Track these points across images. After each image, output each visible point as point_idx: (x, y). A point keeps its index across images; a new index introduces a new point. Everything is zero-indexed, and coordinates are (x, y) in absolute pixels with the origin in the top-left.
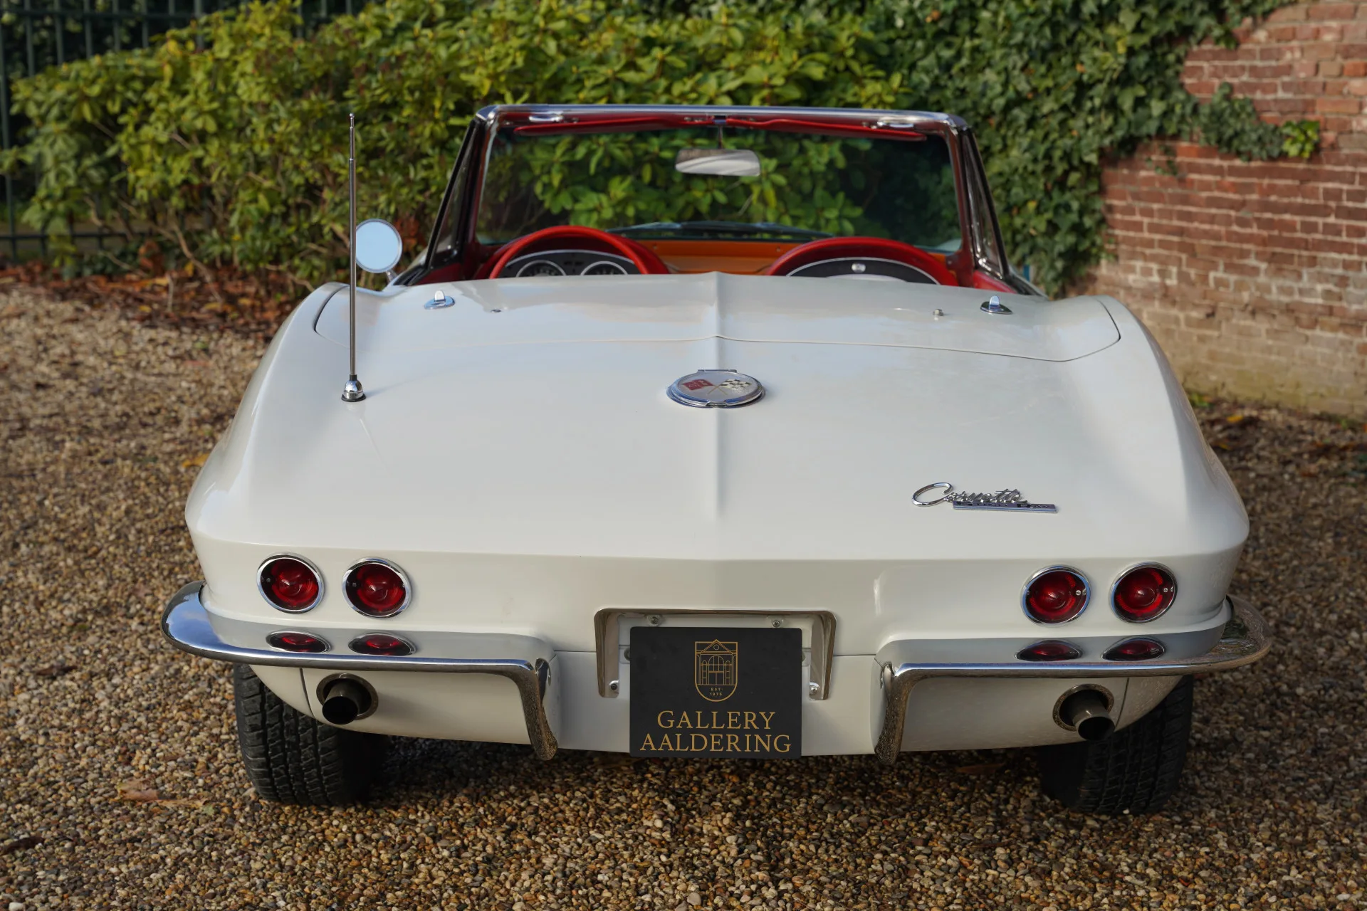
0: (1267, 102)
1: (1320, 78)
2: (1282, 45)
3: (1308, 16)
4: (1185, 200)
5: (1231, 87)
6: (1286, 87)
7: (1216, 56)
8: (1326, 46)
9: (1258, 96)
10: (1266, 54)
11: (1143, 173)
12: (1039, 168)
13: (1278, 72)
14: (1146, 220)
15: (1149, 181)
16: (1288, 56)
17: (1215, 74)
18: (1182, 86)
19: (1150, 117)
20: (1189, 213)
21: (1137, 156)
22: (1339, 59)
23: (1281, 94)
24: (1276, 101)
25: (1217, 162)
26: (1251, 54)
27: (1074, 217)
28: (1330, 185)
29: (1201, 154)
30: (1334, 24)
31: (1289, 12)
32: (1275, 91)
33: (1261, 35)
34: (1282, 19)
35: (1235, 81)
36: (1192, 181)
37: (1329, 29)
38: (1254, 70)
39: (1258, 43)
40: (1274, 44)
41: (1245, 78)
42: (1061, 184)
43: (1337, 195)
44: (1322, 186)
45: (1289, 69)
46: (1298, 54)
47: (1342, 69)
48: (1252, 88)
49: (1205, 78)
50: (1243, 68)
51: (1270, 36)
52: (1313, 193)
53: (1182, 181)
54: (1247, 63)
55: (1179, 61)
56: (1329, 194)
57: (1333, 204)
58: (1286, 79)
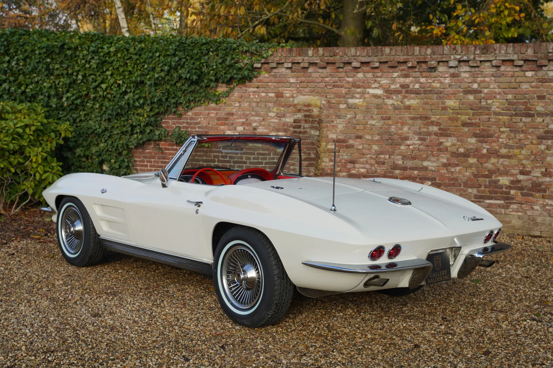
0: (193, 131)
1: (210, 125)
2: (196, 116)
3: (205, 109)
4: (164, 158)
5: (180, 127)
6: (199, 127)
7: (173, 119)
8: (212, 117)
9: (189, 129)
10: (191, 119)
11: (147, 151)
12: (114, 149)
13: (196, 123)
14: (149, 164)
15: (150, 153)
16: (200, 119)
17: (174, 124)
18: (162, 127)
19: (155, 135)
20: (166, 162)
21: (145, 146)
22: (216, 121)
23: (197, 129)
24: (196, 131)
25: (175, 147)
26: (187, 119)
27: (126, 164)
28: (215, 154)
29: (169, 145)
30: (214, 112)
31: (199, 108)
32: (195, 128)
33: (190, 113)
34: (197, 110)
35: (181, 126)
36: (166, 153)
37: (213, 113)
38: (187, 123)
39: (189, 116)
40: (194, 116)
41: (185, 125)
42: (120, 154)
43: (218, 157)
44: (212, 154)
45: (199, 123)
46: (202, 119)
47: (217, 124)
48: (187, 128)
49: (170, 125)
50: (184, 122)
51: (192, 114)
52: (210, 156)
53: (162, 153)
54: (185, 121)
55: (161, 120)
56: (215, 156)
57: (216, 159)
58: (199, 125)
